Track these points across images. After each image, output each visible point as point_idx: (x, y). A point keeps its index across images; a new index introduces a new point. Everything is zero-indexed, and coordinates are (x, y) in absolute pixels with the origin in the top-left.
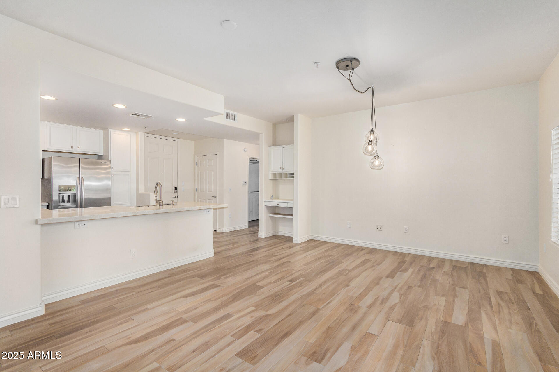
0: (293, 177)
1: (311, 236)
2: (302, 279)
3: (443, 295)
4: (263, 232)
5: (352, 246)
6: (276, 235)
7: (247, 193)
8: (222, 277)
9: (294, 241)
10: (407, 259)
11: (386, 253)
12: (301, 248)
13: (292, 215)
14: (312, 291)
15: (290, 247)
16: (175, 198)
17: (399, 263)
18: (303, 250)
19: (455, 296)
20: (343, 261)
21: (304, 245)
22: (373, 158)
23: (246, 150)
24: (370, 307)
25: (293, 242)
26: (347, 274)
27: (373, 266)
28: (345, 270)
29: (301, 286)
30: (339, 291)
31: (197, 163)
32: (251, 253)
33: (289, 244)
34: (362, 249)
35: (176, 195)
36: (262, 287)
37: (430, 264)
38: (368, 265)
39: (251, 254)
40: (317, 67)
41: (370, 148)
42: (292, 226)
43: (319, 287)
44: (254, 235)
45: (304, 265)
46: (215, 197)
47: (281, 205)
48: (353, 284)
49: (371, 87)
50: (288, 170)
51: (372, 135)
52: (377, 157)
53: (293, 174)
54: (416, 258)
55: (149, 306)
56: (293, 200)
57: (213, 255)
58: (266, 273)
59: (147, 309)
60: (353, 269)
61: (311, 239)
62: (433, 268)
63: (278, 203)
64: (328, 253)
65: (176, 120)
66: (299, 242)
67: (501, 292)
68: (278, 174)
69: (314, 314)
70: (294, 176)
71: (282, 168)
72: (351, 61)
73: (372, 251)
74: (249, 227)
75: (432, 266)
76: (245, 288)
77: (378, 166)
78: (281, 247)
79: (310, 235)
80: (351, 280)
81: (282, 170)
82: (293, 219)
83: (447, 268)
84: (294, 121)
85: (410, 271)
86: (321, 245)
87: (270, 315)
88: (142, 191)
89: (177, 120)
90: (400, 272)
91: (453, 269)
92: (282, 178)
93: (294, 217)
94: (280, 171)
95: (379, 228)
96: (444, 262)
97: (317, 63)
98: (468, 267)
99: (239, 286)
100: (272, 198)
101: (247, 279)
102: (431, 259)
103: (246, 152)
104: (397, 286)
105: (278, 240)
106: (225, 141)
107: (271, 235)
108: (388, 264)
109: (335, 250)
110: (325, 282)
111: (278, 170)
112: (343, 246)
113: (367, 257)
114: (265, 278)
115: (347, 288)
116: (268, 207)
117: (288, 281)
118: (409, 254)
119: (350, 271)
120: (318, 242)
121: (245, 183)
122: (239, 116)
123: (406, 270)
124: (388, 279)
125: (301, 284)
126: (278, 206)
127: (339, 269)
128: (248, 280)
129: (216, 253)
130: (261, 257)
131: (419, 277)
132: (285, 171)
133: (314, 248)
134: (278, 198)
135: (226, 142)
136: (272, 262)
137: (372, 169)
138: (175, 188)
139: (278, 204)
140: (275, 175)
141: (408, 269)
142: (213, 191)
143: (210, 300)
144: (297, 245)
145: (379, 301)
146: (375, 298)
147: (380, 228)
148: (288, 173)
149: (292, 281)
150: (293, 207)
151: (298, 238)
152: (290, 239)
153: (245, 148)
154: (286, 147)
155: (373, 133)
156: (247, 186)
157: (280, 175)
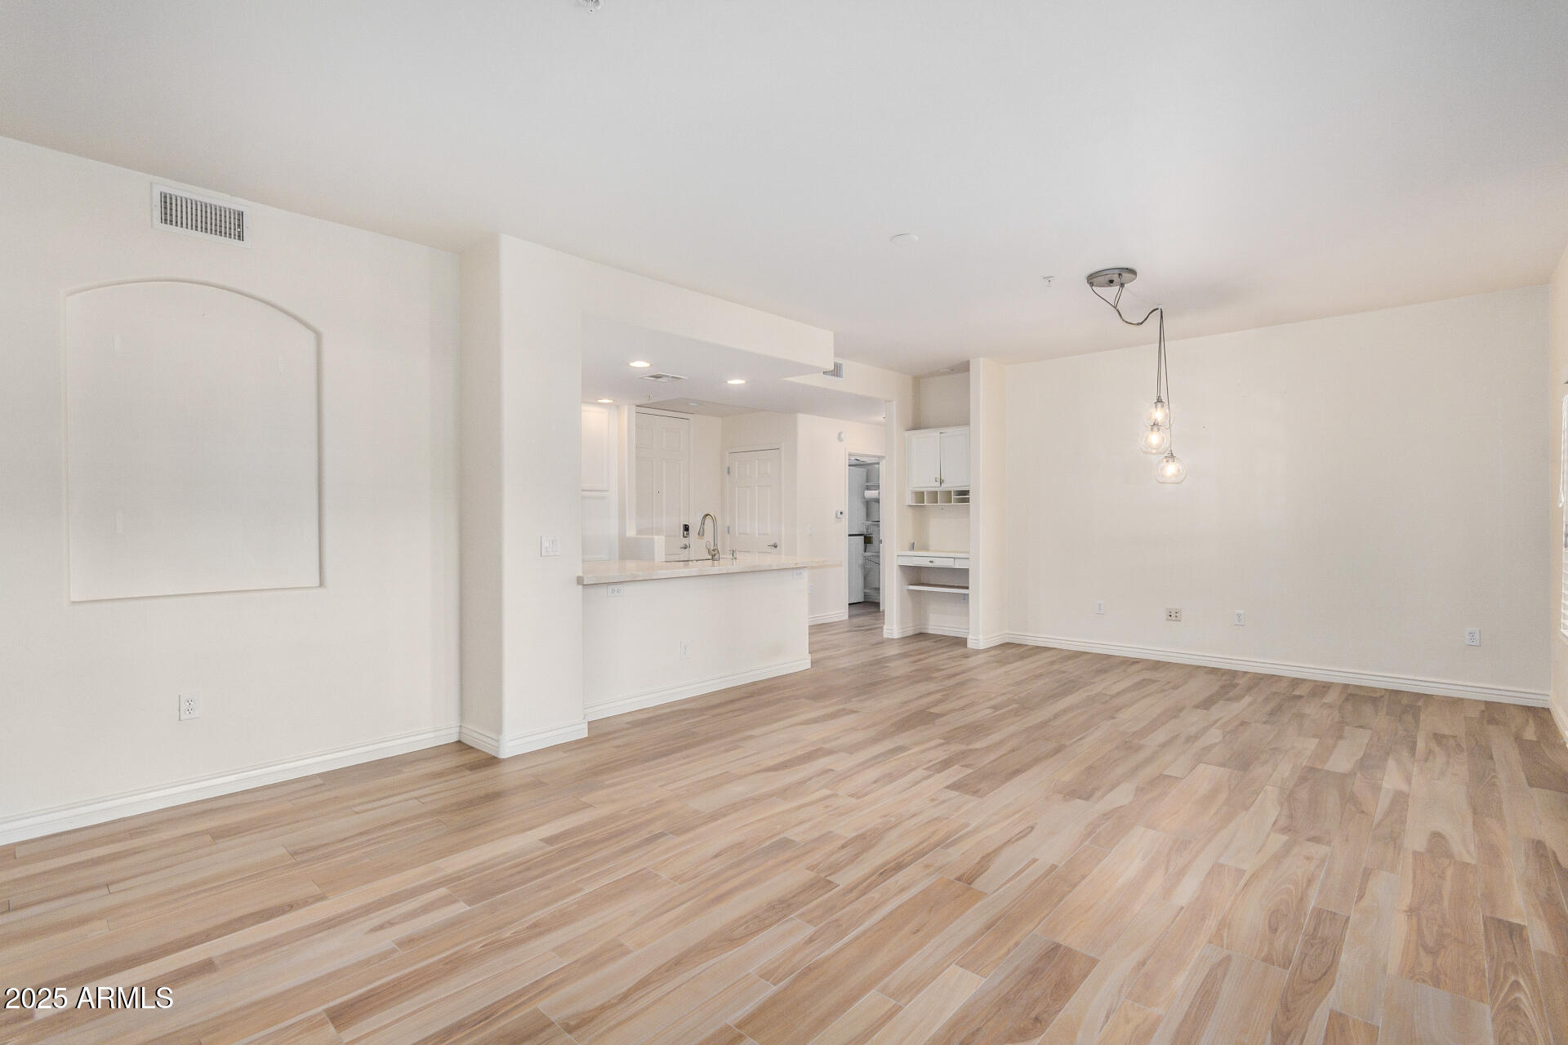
0: (967, 501)
1: (1007, 635)
2: (1016, 705)
3: (1315, 736)
4: (895, 626)
5: (1109, 657)
6: (922, 633)
7: (846, 539)
8: (853, 700)
9: (970, 645)
10: (1242, 682)
11: (1192, 671)
12: (992, 658)
13: (967, 588)
14: (1043, 722)
15: (966, 656)
16: (685, 548)
17: (1223, 687)
18: (997, 662)
19: (1341, 737)
20: (1093, 680)
21: (993, 653)
22: (1164, 459)
23: (843, 436)
24: (1163, 745)
25: (968, 647)
26: (1107, 702)
27: (1164, 691)
28: (1102, 694)
29: (1017, 716)
30: (1096, 725)
31: (729, 468)
33: (960, 651)
34: (1135, 662)
35: (685, 541)
36: (941, 715)
37: (1294, 689)
38: (1152, 688)
40: (1049, 285)
41: (1156, 439)
42: (967, 614)
43: (1054, 718)
44: (869, 632)
46: (776, 547)
47: (938, 563)
48: (1123, 716)
49: (1157, 309)
50: (953, 484)
51: (1158, 409)
52: (1171, 456)
53: (966, 493)
54: (1262, 679)
55: (753, 733)
56: (967, 552)
57: (809, 666)
58: (938, 696)
59: (751, 737)
60: (1119, 694)
61: (1007, 641)
62: (1301, 697)
63: (932, 559)
64: (1056, 667)
65: (726, 382)
66: (982, 646)
67: (1443, 736)
68: (929, 492)
69: (1057, 751)
70: (971, 496)
71: (939, 480)
72: (1120, 274)
73: (1157, 665)
74: (852, 616)
75: (1297, 693)
76: (912, 714)
77: (1174, 476)
78: (946, 656)
79: (1006, 632)
80: (1119, 709)
81: (939, 485)
82: (968, 595)
83: (1331, 697)
85: (1247, 699)
86: (1035, 654)
87: (977, 749)
88: (631, 532)
89: (729, 382)
90: (1225, 700)
91: (1347, 699)
92: (937, 502)
93: (970, 592)
94: (934, 485)
95: (1173, 614)
96: (1329, 688)
97: (1050, 279)
98: (1382, 697)
100: (912, 547)
102: (1296, 682)
103: (841, 441)
104: (1217, 720)
105: (931, 642)
106: (801, 417)
107: (911, 633)
108: (1197, 688)
109: (1071, 662)
110: (1065, 711)
111: (928, 483)
112: (1086, 657)
113: (1147, 675)
114: (940, 703)
115: (1112, 721)
116: (905, 569)
117: (988, 708)
118: (1246, 673)
119: (1112, 697)
120: (1026, 648)
121: (841, 513)
122: (848, 366)
123: (1238, 698)
124: (1199, 710)
125: (1017, 713)
126: (931, 565)
127: (1088, 693)
129: (813, 663)
130: (910, 672)
131: (1268, 708)
132: (946, 487)
133: (1020, 658)
134: (926, 549)
135: (805, 421)
136: (938, 679)
137: (1162, 483)
138: (686, 525)
139: (929, 562)
140: (920, 496)
141: (1244, 696)
142: (748, 531)
143: (854, 729)
144: (977, 652)
145: (1181, 740)
146: (1171, 735)
147: (1177, 615)
148: (952, 489)
149: (995, 708)
150: (968, 570)
151: (981, 637)
152: (961, 642)
153: (840, 434)
154: (950, 431)
155: (1163, 406)
156: (845, 519)
157: (934, 496)
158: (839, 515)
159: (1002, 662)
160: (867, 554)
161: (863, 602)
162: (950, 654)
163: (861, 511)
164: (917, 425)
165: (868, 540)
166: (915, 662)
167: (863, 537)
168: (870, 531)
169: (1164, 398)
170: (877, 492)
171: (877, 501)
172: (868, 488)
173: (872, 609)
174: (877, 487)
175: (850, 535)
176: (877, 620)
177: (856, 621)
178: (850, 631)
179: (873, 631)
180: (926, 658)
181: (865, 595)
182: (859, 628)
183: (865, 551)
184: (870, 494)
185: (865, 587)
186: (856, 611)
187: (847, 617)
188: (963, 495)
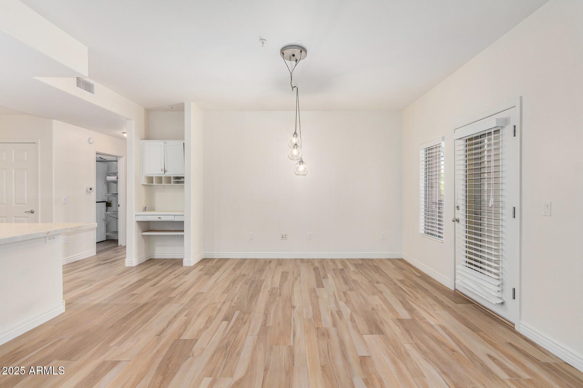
0: (182, 183)
1: (203, 255)
2: (237, 313)
3: (373, 294)
4: (133, 256)
6: (152, 259)
7: (94, 204)
8: (111, 345)
9: (186, 264)
10: (317, 265)
12: (202, 272)
13: (183, 231)
14: (263, 325)
15: (185, 274)
17: (314, 270)
18: (206, 274)
19: (381, 292)
20: (263, 278)
22: (298, 163)
23: (91, 140)
24: (335, 325)
25: (183, 265)
26: (280, 293)
27: (296, 279)
28: (273, 289)
29: (246, 322)
30: (291, 316)
32: (133, 293)
33: (179, 271)
36: (194, 341)
37: (337, 266)
38: (290, 277)
39: (134, 295)
40: (263, 45)
41: (295, 152)
42: (183, 246)
43: (266, 317)
45: (224, 293)
46: (33, 212)
47: (164, 219)
48: (297, 302)
49: (296, 87)
50: (172, 172)
51: (295, 138)
52: (301, 162)
53: (181, 178)
54: (321, 262)
56: (182, 212)
57: (64, 310)
60: (280, 286)
61: (203, 258)
62: (342, 269)
63: (160, 216)
64: (238, 273)
66: (192, 263)
67: (402, 281)
68: (156, 177)
69: (291, 356)
70: (185, 180)
71: (163, 170)
72: (301, 51)
73: (280, 262)
74: (98, 252)
75: (340, 267)
76: (169, 350)
77: (304, 171)
79: (203, 253)
80: (290, 299)
81: (163, 172)
82: (183, 235)
83: (351, 267)
84: (183, 110)
85: (329, 276)
86: (223, 264)
90: (323, 279)
92: (161, 183)
93: (185, 233)
94: (160, 173)
95: (284, 236)
97: (263, 40)
98: (363, 263)
99: (155, 350)
100: (145, 209)
101: (160, 334)
103: (91, 144)
104: (334, 294)
105: (160, 265)
106: (55, 122)
107: (145, 261)
108: (307, 274)
111: (155, 171)
113: (281, 269)
114: (187, 326)
115: (295, 310)
116: (139, 223)
117: (222, 321)
118: (313, 259)
119: (280, 289)
121: (91, 189)
122: (97, 86)
123: (326, 276)
124: (321, 289)
125: (242, 320)
126: (158, 220)
127: (267, 290)
128: (162, 335)
130: (155, 296)
131: (342, 281)
132: (168, 174)
133: (218, 269)
134: (153, 209)
135: (58, 125)
136: (177, 298)
137: (297, 175)
139: (159, 218)
140: (150, 179)
144: (190, 270)
145: (337, 316)
146: (330, 314)
148: (172, 176)
149: (227, 318)
150: (184, 221)
151: (191, 259)
152: (178, 262)
153: (89, 139)
154: (170, 143)
155: (297, 136)
156: (94, 194)
157: (160, 179)
158: (89, 190)
159: (210, 274)
160: (108, 213)
161: (105, 241)
162: (175, 273)
163: (105, 188)
164: (148, 137)
165: (108, 204)
166: (155, 285)
167: (105, 203)
168: (110, 199)
169: (298, 132)
170: (115, 177)
171: (116, 182)
172: (108, 175)
173: (113, 245)
174: (116, 174)
175: (97, 202)
176: (117, 252)
177: (103, 255)
178: (100, 265)
179: (116, 262)
180: (161, 280)
181: (107, 236)
182: (106, 262)
183: (106, 211)
184: (110, 178)
185: (107, 231)
186: (103, 247)
187: (95, 254)
188: (179, 180)
